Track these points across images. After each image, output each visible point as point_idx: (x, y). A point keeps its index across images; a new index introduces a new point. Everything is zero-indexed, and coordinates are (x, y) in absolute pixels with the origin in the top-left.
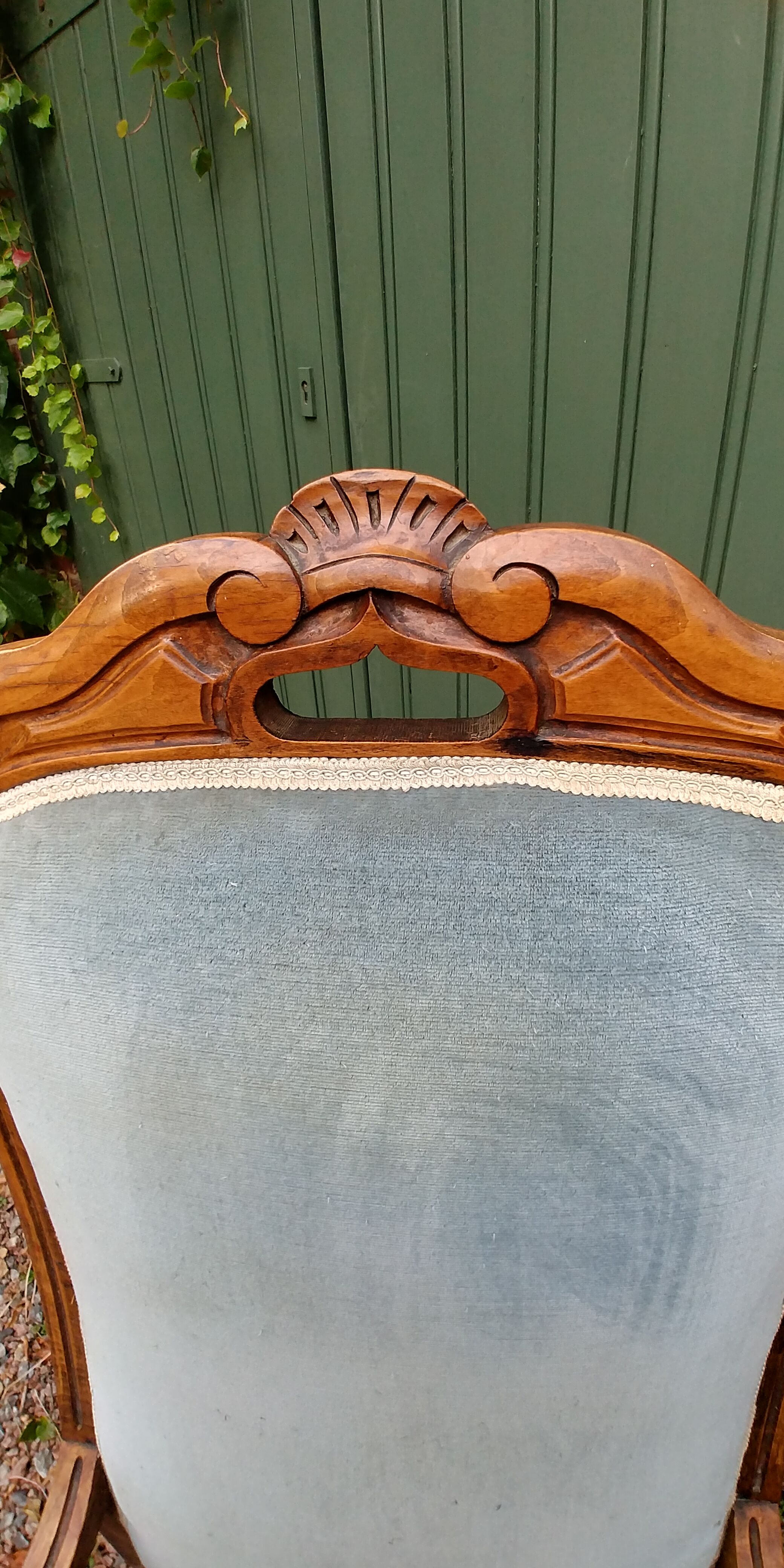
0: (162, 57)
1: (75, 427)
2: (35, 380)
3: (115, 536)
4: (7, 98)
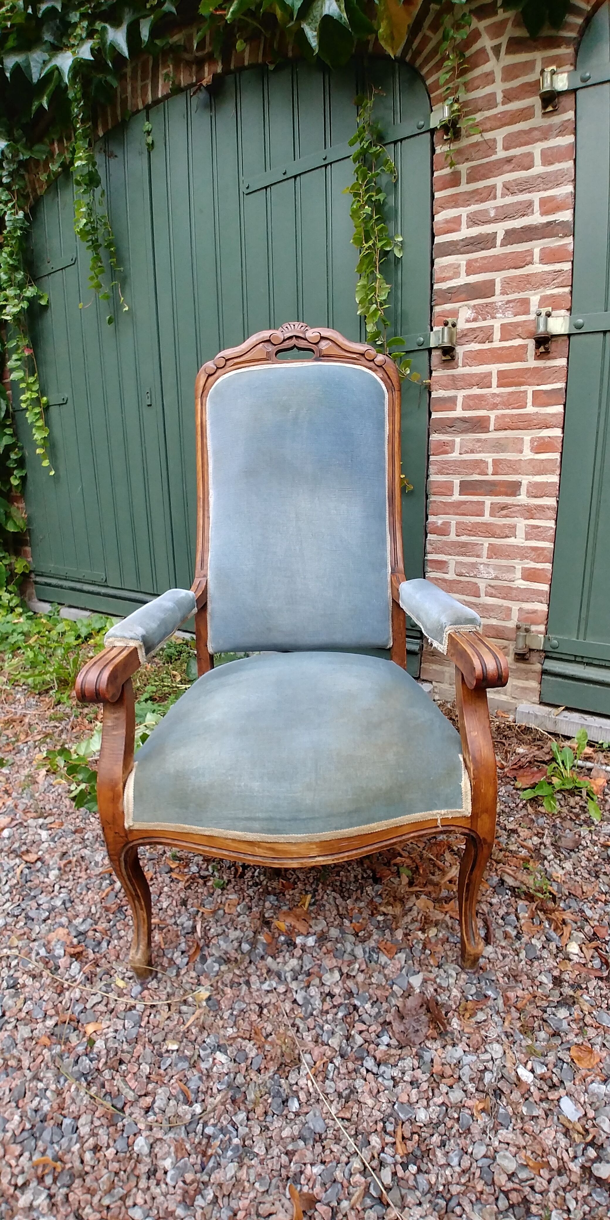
0: (99, 286)
1: (40, 423)
2: (25, 401)
3: (52, 473)
4: (30, 292)
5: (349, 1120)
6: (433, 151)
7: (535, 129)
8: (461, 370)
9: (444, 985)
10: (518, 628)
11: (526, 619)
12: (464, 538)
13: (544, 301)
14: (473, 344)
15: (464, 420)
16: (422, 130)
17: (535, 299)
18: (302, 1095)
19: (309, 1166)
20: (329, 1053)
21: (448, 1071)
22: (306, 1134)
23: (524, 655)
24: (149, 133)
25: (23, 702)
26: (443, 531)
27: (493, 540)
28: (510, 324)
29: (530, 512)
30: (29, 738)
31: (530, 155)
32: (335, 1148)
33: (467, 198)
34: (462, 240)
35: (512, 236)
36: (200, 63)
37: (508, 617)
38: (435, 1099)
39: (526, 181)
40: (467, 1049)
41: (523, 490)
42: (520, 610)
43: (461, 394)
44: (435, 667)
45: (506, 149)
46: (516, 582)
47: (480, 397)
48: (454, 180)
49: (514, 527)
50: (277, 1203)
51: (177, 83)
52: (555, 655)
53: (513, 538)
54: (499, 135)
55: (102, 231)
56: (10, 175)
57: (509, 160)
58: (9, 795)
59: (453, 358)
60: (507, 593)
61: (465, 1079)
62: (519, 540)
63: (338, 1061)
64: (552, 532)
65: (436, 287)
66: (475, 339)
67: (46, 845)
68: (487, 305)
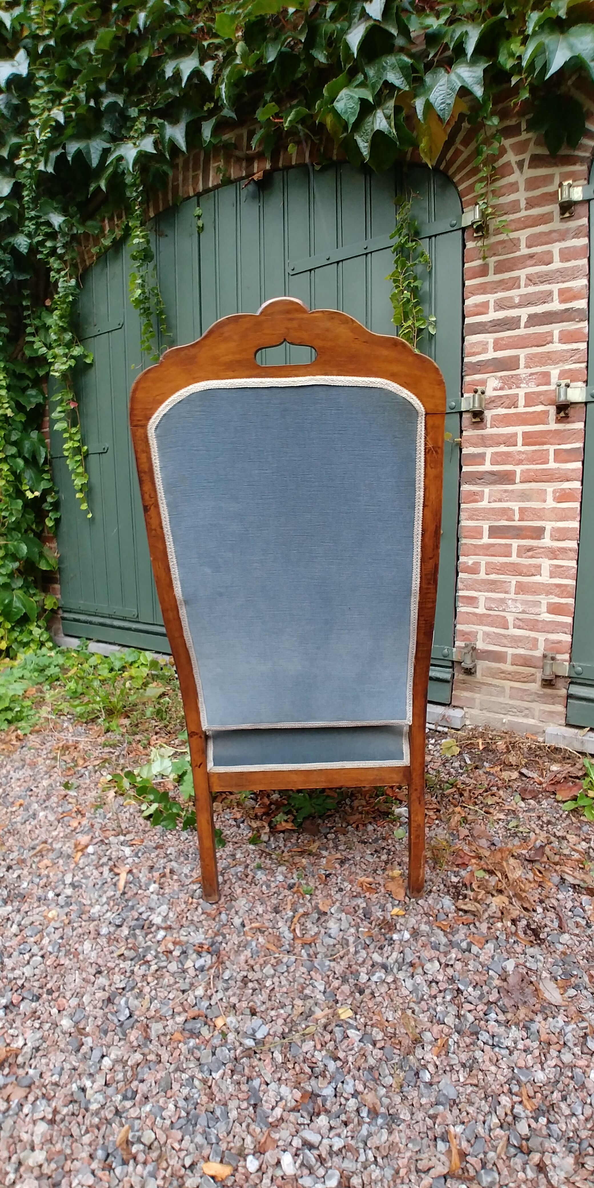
0: (149, 349)
1: (80, 470)
2: (67, 450)
3: (90, 516)
4: (77, 351)
5: (476, 1086)
6: (464, 246)
7: (554, 231)
8: (489, 431)
9: (534, 968)
10: (545, 656)
11: (552, 649)
12: (493, 577)
13: (563, 374)
14: (500, 409)
15: (492, 473)
16: (455, 228)
17: (555, 373)
18: (431, 1067)
19: (452, 1127)
20: (446, 1030)
21: (554, 1039)
22: (442, 1099)
23: (551, 680)
24: (199, 217)
25: (71, 730)
26: (474, 570)
27: (520, 578)
28: (533, 393)
29: (554, 553)
30: (87, 763)
31: (550, 253)
32: (471, 1110)
33: (495, 286)
34: (490, 322)
35: (534, 320)
36: (250, 160)
37: (535, 647)
38: (549, 1062)
39: (547, 274)
40: (566, 1020)
41: (547, 534)
42: (546, 640)
43: (489, 452)
44: (466, 694)
45: (529, 247)
46: (541, 616)
47: (507, 454)
48: (483, 271)
49: (540, 566)
50: (433, 1158)
51: (227, 176)
52: (579, 681)
53: (538, 577)
54: (523, 235)
55: (153, 301)
56: (64, 246)
57: (531, 256)
58: (83, 815)
59: (482, 420)
60: (534, 625)
61: (570, 1044)
62: (544, 578)
63: (456, 1036)
64: (574, 571)
65: (466, 360)
66: (502, 405)
67: (130, 860)
68: (512, 376)
